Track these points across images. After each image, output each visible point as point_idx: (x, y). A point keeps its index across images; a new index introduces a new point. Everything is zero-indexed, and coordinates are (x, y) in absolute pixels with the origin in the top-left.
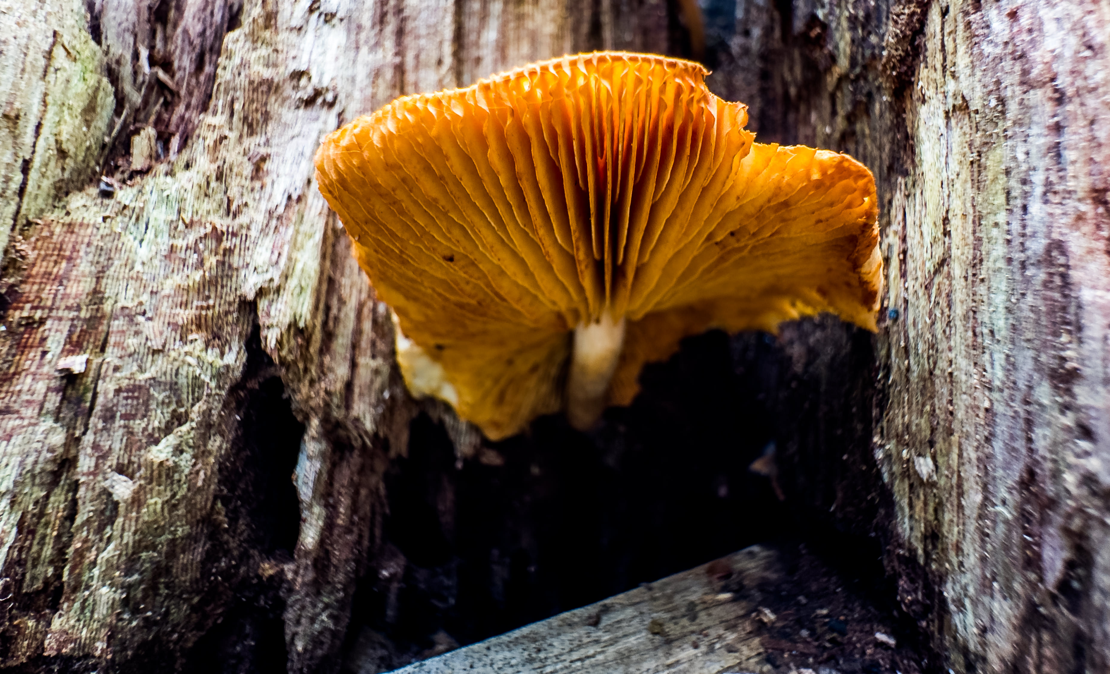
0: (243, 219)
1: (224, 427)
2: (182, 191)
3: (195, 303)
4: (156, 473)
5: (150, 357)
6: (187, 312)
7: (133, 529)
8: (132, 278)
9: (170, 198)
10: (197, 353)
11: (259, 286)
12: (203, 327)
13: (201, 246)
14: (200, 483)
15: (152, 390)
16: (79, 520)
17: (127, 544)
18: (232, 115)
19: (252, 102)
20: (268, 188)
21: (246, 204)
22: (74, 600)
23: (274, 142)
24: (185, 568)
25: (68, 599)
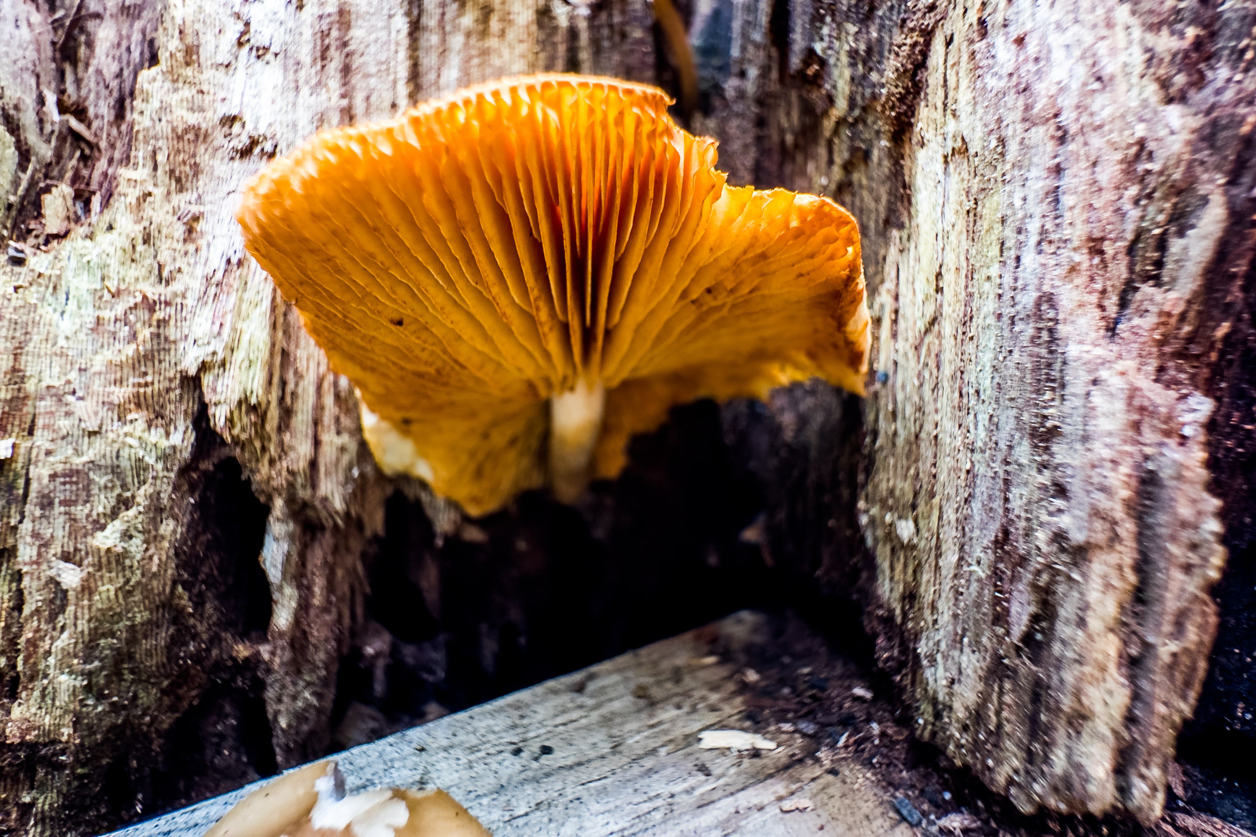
0: (176, 286)
1: (176, 510)
2: (104, 256)
3: (131, 380)
4: (104, 560)
5: (86, 439)
6: (123, 390)
7: (87, 617)
8: (56, 354)
9: (92, 264)
10: (138, 433)
11: (201, 360)
12: (144, 406)
13: (132, 318)
14: (154, 569)
15: (91, 474)
16: (27, 610)
17: (82, 632)
18: (155, 168)
19: (178, 151)
20: (203, 252)
21: (179, 270)
22: (32, 689)
23: (207, 198)
24: (149, 654)
25: (25, 688)
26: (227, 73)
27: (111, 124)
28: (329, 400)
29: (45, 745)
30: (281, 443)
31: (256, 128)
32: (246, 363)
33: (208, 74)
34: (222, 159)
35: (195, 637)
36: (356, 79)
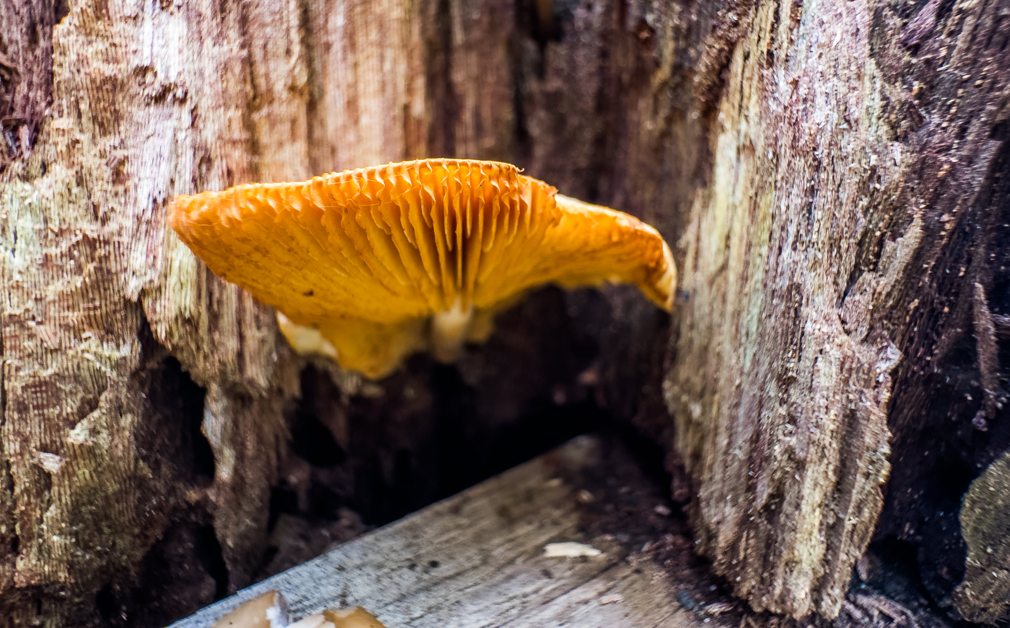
0: (112, 226)
1: (132, 405)
2: (44, 201)
3: (81, 306)
4: (78, 452)
5: (49, 356)
6: (76, 314)
7: (68, 492)
8: (13, 287)
9: (33, 206)
10: (93, 349)
11: (140, 288)
12: (94, 325)
13: (76, 253)
14: (120, 454)
15: (58, 384)
16: (17, 490)
17: (67, 504)
18: (80, 115)
19: (99, 100)
20: (132, 193)
21: (113, 210)
22: (31, 547)
23: (129, 142)
24: (121, 513)
25: (25, 546)
26: (135, 25)
27: (25, 50)
28: (249, 304)
29: (47, 586)
30: (212, 342)
31: (167, 77)
32: (178, 285)
33: (118, 27)
34: (139, 105)
35: (156, 493)
36: (253, 29)
